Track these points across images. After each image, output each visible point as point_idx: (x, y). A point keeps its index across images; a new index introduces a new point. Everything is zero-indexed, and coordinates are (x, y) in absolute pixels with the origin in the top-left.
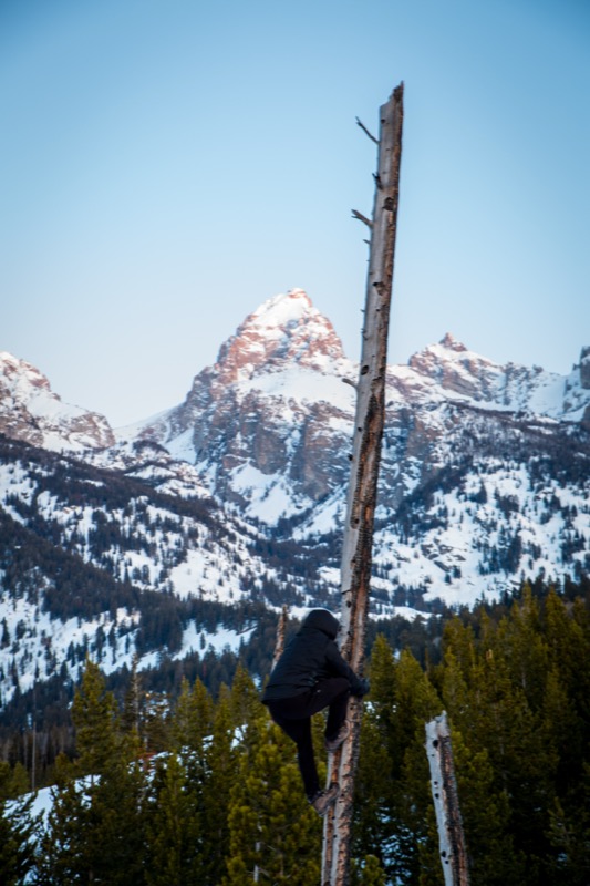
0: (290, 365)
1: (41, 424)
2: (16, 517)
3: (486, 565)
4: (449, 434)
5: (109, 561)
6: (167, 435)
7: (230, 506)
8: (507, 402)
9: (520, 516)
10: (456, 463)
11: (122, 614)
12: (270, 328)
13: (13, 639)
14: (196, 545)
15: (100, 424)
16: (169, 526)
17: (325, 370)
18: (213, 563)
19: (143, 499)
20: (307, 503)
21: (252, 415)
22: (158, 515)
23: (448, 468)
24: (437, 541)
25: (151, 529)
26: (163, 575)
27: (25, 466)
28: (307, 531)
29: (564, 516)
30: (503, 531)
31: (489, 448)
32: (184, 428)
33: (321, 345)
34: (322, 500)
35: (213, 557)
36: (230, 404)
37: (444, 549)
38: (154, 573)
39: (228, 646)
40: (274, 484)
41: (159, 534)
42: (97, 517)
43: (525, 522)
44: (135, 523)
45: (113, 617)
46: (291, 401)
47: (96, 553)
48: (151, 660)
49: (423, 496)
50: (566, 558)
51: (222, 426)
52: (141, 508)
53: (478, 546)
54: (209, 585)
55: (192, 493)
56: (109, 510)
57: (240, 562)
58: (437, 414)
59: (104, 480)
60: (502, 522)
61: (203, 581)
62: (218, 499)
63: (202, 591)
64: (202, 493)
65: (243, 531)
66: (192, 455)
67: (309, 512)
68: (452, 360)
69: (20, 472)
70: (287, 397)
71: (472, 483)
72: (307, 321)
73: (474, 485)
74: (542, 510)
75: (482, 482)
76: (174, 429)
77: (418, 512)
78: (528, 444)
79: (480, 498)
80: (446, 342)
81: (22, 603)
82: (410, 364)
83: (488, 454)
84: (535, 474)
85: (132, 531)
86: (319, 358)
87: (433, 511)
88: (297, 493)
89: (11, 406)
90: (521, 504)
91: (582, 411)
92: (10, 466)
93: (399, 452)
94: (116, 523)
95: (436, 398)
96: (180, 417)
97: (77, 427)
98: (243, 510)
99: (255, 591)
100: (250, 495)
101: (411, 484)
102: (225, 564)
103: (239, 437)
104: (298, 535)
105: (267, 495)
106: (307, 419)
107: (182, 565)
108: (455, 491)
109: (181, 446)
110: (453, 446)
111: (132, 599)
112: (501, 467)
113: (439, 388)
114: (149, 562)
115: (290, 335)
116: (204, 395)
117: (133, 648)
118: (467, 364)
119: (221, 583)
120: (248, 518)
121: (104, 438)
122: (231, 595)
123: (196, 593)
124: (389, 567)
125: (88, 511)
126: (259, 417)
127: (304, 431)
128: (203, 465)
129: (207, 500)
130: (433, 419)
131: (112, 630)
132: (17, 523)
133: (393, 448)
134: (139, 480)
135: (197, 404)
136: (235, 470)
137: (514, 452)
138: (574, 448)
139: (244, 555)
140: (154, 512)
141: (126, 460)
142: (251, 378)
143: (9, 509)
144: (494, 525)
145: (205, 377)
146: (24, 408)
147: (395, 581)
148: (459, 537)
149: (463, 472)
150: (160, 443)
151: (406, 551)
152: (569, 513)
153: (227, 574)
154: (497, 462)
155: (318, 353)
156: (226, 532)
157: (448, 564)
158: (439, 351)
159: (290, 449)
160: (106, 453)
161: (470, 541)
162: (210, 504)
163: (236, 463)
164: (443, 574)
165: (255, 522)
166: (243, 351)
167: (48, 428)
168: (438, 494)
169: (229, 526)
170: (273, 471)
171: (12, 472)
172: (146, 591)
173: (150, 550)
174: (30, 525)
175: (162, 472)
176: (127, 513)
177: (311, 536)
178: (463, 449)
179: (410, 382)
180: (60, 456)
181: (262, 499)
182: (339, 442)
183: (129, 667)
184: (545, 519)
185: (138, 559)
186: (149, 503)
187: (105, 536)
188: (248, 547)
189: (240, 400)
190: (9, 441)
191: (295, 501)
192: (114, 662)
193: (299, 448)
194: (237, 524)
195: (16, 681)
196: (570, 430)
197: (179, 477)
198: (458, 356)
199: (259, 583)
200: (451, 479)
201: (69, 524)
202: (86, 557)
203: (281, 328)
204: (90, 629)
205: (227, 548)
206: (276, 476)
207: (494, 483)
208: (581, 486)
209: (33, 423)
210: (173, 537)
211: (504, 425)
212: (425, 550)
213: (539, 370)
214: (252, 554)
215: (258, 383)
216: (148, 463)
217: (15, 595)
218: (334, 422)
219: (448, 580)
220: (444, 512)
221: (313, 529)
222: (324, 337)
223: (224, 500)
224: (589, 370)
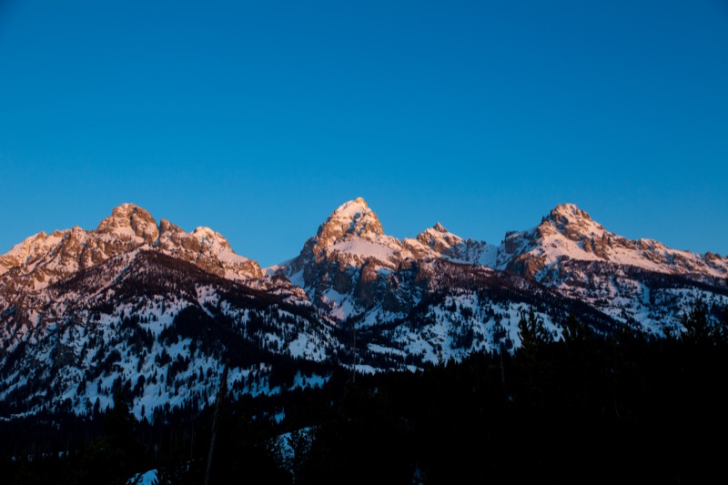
0: (355, 237)
1: (224, 266)
2: (209, 313)
3: (455, 344)
4: (437, 276)
5: (257, 338)
6: (289, 273)
7: (321, 311)
8: (468, 259)
9: (473, 319)
10: (440, 290)
11: (262, 366)
12: (345, 218)
13: (205, 377)
14: (303, 331)
15: (255, 266)
16: (288, 320)
17: (373, 240)
18: (311, 340)
19: (276, 305)
20: (362, 310)
21: (334, 263)
22: (283, 315)
23: (436, 292)
24: (429, 331)
25: (280, 321)
26: (285, 346)
27: (214, 287)
28: (362, 324)
29: (495, 319)
30: (464, 326)
31: (458, 283)
32: (299, 269)
33: (372, 228)
34: (370, 308)
35: (311, 337)
36: (323, 258)
37: (433, 335)
38: (280, 344)
39: (317, 384)
40: (345, 299)
41: (283, 325)
42: (251, 315)
43: (475, 322)
44: (271, 318)
45: (258, 367)
46: (355, 256)
47: (250, 333)
48: (277, 390)
49: (423, 307)
50: (496, 340)
51: (319, 268)
52: (275, 311)
53: (450, 334)
54: (309, 352)
55: (302, 303)
56: (258, 311)
57: (326, 341)
58: (431, 265)
59: (256, 296)
60: (463, 322)
61: (306, 350)
62: (315, 306)
63: (305, 355)
64: (307, 303)
65: (328, 324)
66: (303, 283)
67: (363, 314)
68: (439, 236)
69: (212, 290)
70: (353, 254)
71: (448, 301)
72: (364, 215)
73: (449, 302)
74: (484, 315)
75: (453, 300)
76: (293, 269)
77: (420, 315)
78: (477, 281)
79: (453, 309)
80: (436, 227)
81: (210, 359)
82: (418, 238)
83: (458, 286)
84: (481, 297)
85: (270, 322)
86: (371, 235)
87: (428, 315)
88: (357, 304)
89: (209, 255)
90: (474, 312)
91: (506, 265)
92: (207, 287)
93: (411, 284)
94: (261, 317)
95: (430, 256)
96: (296, 264)
97: (243, 267)
98: (328, 313)
99: (333, 355)
100: (332, 305)
101: (417, 301)
102: (317, 341)
103: (327, 275)
104: (357, 326)
105: (341, 305)
106: (363, 266)
107: (295, 341)
108: (439, 305)
109: (296, 278)
110: (439, 282)
111: (268, 358)
112: (464, 293)
113: (433, 252)
114: (278, 339)
115: (355, 222)
116: (310, 252)
117: (267, 383)
118: (447, 239)
119: (315, 351)
120: (331, 318)
121: (256, 273)
122: (321, 357)
123: (302, 355)
124: (404, 344)
125: (247, 311)
126: (338, 264)
127: (361, 271)
128: (308, 288)
129: (309, 307)
130: (429, 267)
131: (257, 374)
132: (210, 317)
133: (408, 282)
134: (274, 295)
135: (306, 257)
136: (324, 292)
137: (470, 286)
138: (501, 284)
139: (328, 336)
140: (281, 312)
141: (268, 285)
142: (335, 243)
143: (205, 309)
144: (459, 323)
145: (311, 243)
146: (216, 257)
147: (407, 352)
148: (441, 330)
149: (444, 295)
150: (287, 277)
151: (413, 336)
152: (498, 318)
153: (318, 346)
154: (462, 290)
155: (370, 232)
156: (319, 324)
157: (435, 343)
158: (432, 231)
159: (354, 281)
160: (257, 282)
161: (446, 330)
162: (310, 309)
163: (325, 288)
164: (432, 348)
165: (335, 319)
166: (330, 230)
167: (228, 267)
168: (430, 307)
169: (320, 321)
170: (345, 292)
171: (207, 290)
172: (276, 354)
173: (279, 333)
174: (216, 318)
175: (286, 292)
176: (267, 313)
177: (364, 327)
178: (444, 283)
179: (418, 248)
180: (233, 282)
181: (339, 307)
182: (380, 277)
183: (265, 393)
184: (485, 321)
185: (272, 337)
186: (279, 308)
187: (256, 324)
188: (330, 332)
189: (328, 255)
190: (207, 274)
191: (355, 308)
192: (258, 391)
193: (359, 280)
194: (324, 321)
195: (206, 400)
196: (499, 275)
197: (295, 294)
198: (442, 234)
199: (335, 351)
200: (438, 299)
201: (236, 317)
202: (245, 336)
203: (351, 218)
204: (246, 373)
205: (319, 332)
206: (346, 295)
207: (460, 301)
208: (504, 304)
209: (220, 265)
210: (291, 326)
211: (466, 271)
212: (423, 336)
213: (484, 243)
214: (332, 336)
215: (338, 247)
216: (279, 287)
217: (207, 355)
218: (377, 268)
219: (435, 352)
220: (434, 316)
221: (365, 323)
222: (373, 223)
223: (319, 307)
224: (510, 244)
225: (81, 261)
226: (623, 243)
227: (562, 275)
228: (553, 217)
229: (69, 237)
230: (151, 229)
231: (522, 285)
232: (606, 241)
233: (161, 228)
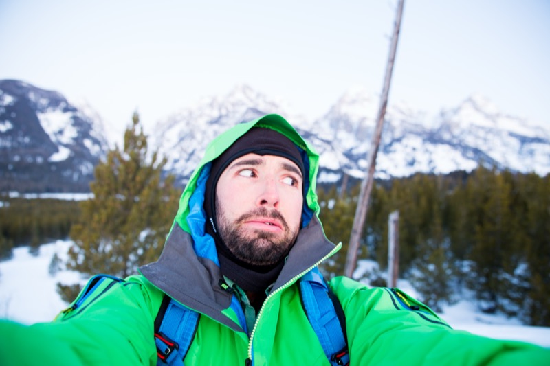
0: (357, 104)
3: (406, 164)
4: (400, 128)
6: (321, 121)
9: (417, 152)
10: (401, 136)
16: (319, 146)
20: (358, 143)
21: (345, 118)
29: (429, 154)
31: (411, 132)
32: (327, 120)
34: (362, 142)
36: (339, 115)
49: (390, 144)
53: (404, 159)
55: (328, 138)
62: (334, 140)
64: (330, 138)
66: (328, 127)
67: (359, 145)
70: (356, 114)
71: (404, 141)
74: (424, 151)
76: (324, 120)
77: (389, 148)
79: (406, 146)
87: (393, 148)
90: (418, 149)
96: (326, 117)
100: (343, 139)
105: (348, 140)
106: (361, 121)
109: (325, 125)
110: (400, 131)
126: (347, 119)
127: (360, 124)
128: (331, 129)
130: (396, 124)
136: (339, 132)
137: (418, 134)
138: (435, 135)
141: (310, 128)
142: (346, 107)
145: (334, 107)
148: (399, 157)
149: (402, 139)
152: (431, 153)
161: (402, 157)
163: (340, 129)
168: (395, 144)
177: (358, 153)
178: (403, 132)
184: (424, 154)
189: (342, 114)
191: (354, 142)
193: (358, 128)
200: (399, 140)
218: (369, 122)
220: (395, 149)
223: (336, 140)
224: (443, 114)
225: (220, 109)
226: (509, 117)
227: (470, 132)
228: (470, 100)
229: (214, 99)
230: (253, 96)
231: (446, 136)
232: (498, 115)
233: (258, 95)
